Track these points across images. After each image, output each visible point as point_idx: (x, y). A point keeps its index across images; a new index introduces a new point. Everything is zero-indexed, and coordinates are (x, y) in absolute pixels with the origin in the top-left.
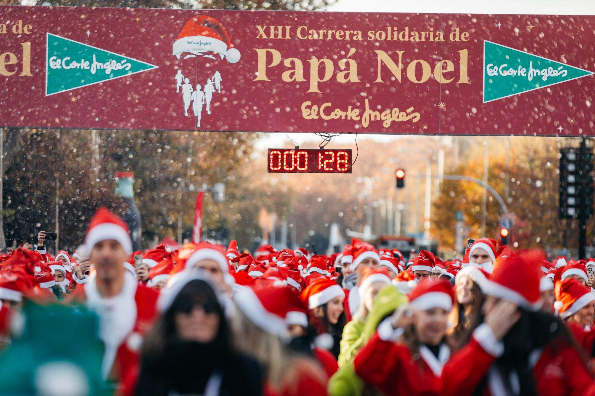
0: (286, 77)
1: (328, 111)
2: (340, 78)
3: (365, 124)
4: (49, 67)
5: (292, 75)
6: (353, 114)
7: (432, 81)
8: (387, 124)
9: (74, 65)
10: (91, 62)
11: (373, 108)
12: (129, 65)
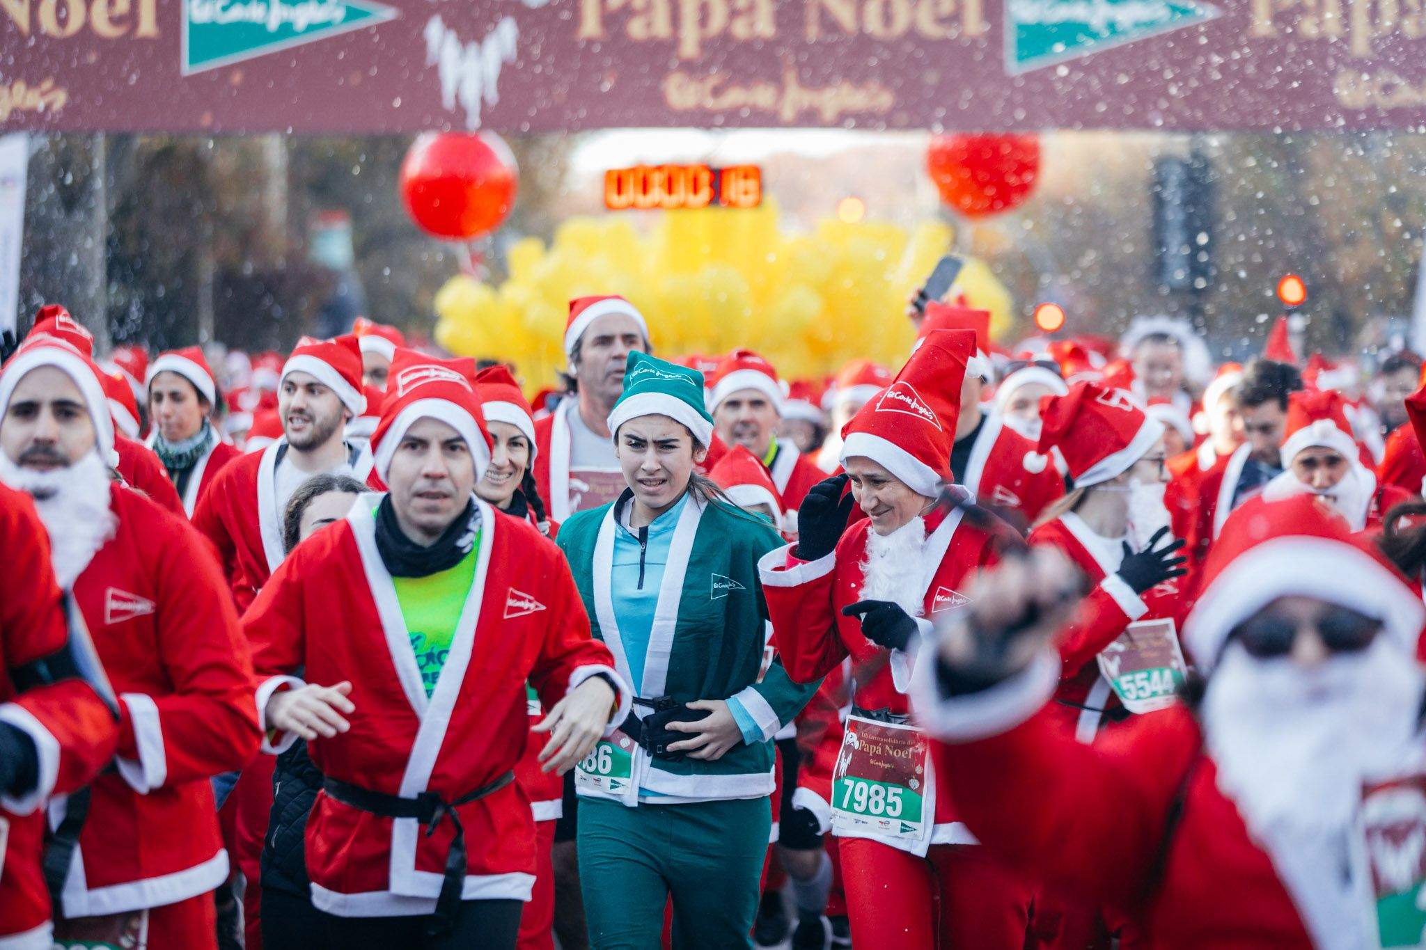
0: (636, 29)
1: (717, 92)
2: (740, 29)
3: (788, 113)
4: (190, 16)
5: (649, 25)
6: (763, 96)
7: (912, 34)
8: (829, 114)
9: (237, 13)
10: (268, 7)
11: (803, 83)
12: (339, 14)
